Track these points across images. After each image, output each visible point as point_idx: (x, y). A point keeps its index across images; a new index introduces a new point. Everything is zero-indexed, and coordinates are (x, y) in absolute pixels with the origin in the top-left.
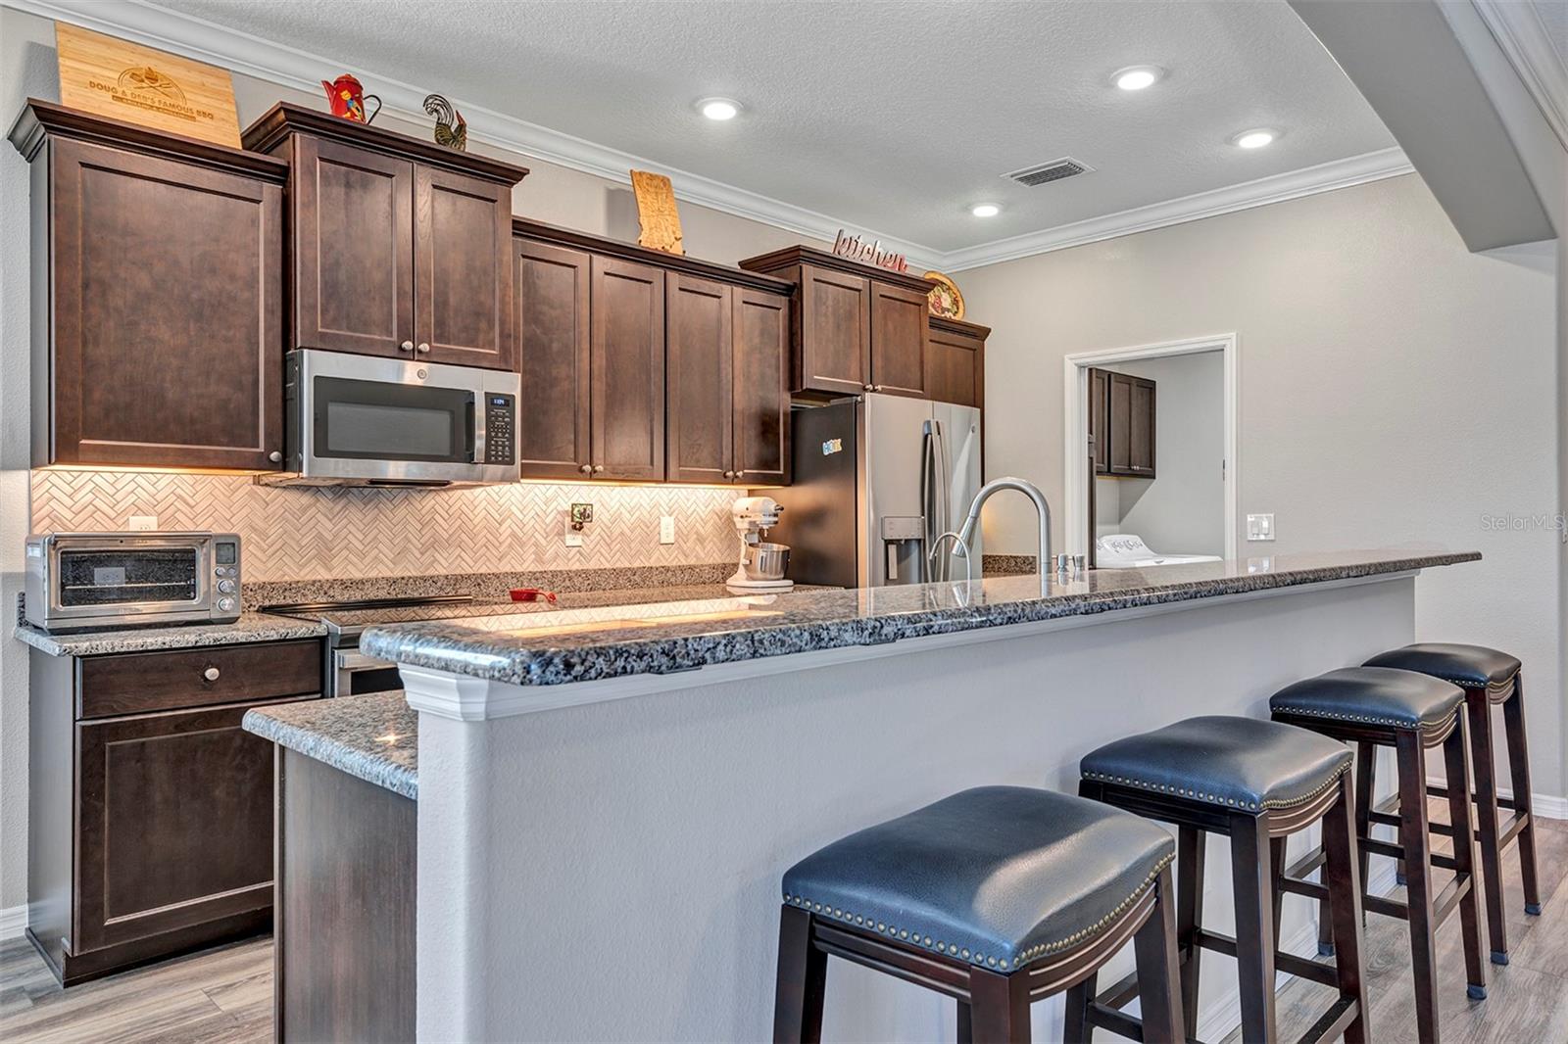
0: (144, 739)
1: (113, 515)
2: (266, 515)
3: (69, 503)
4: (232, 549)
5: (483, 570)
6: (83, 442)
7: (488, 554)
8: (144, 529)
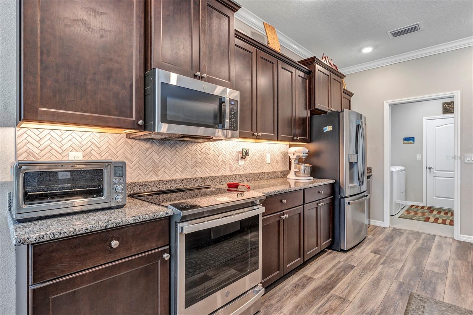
0: (75, 289)
1: (60, 151)
2: (132, 152)
3: (38, 145)
4: (121, 169)
5: (213, 175)
6: (40, 109)
7: (214, 168)
8: (76, 159)
